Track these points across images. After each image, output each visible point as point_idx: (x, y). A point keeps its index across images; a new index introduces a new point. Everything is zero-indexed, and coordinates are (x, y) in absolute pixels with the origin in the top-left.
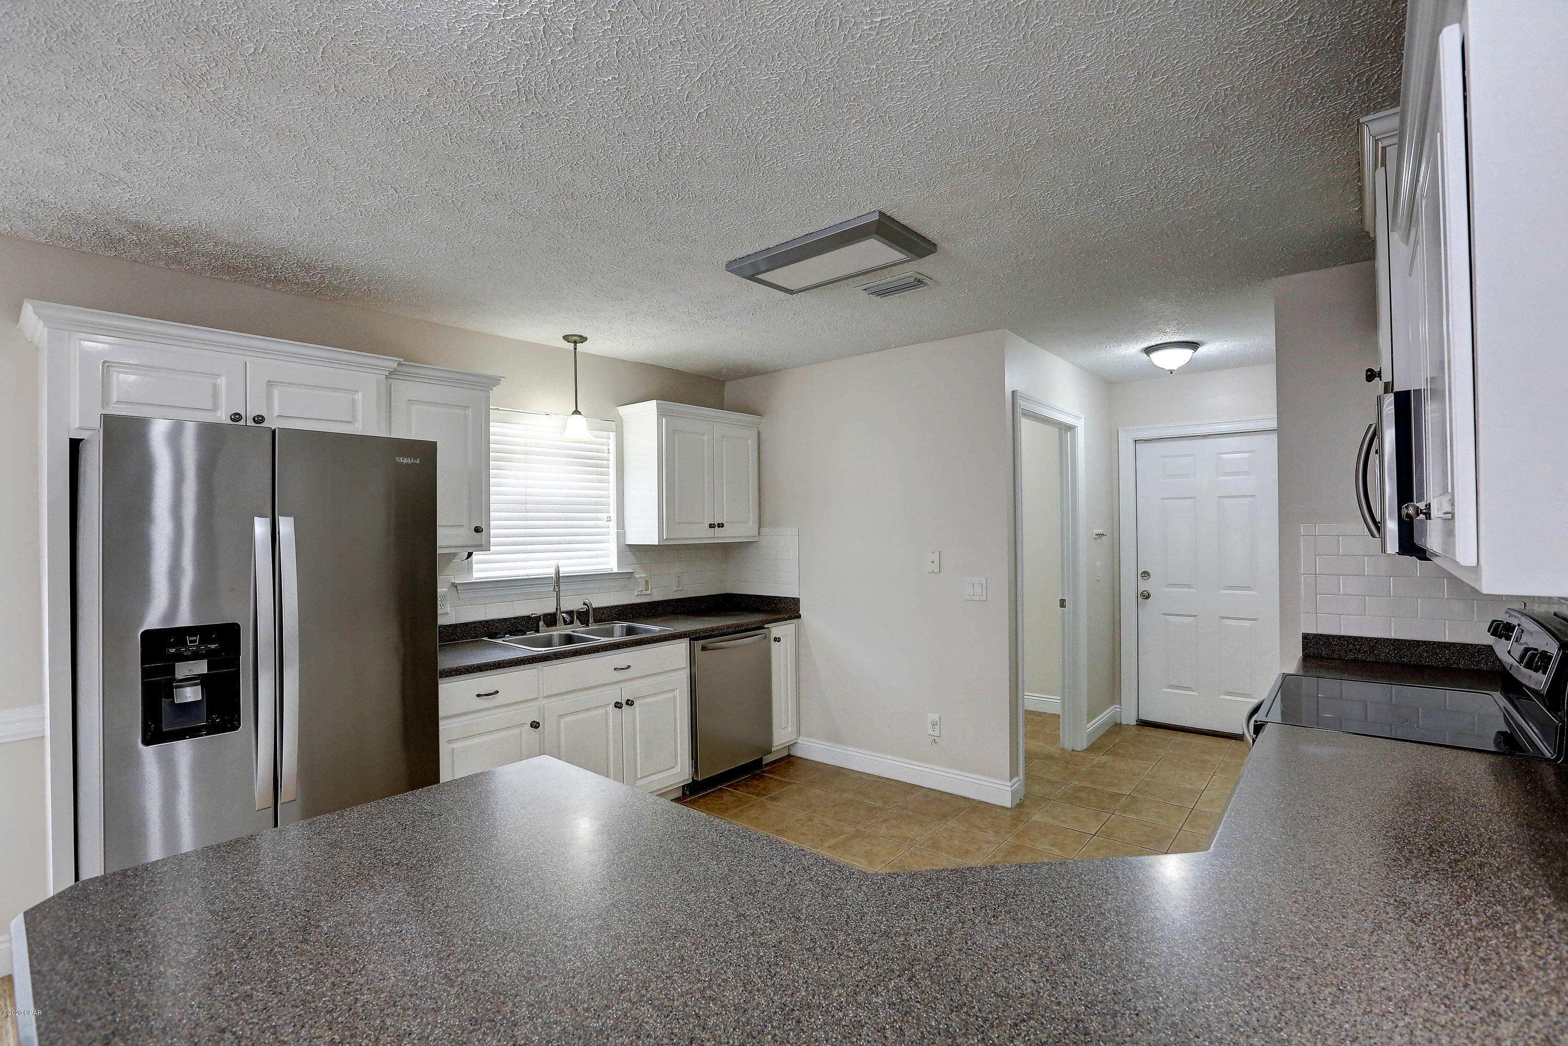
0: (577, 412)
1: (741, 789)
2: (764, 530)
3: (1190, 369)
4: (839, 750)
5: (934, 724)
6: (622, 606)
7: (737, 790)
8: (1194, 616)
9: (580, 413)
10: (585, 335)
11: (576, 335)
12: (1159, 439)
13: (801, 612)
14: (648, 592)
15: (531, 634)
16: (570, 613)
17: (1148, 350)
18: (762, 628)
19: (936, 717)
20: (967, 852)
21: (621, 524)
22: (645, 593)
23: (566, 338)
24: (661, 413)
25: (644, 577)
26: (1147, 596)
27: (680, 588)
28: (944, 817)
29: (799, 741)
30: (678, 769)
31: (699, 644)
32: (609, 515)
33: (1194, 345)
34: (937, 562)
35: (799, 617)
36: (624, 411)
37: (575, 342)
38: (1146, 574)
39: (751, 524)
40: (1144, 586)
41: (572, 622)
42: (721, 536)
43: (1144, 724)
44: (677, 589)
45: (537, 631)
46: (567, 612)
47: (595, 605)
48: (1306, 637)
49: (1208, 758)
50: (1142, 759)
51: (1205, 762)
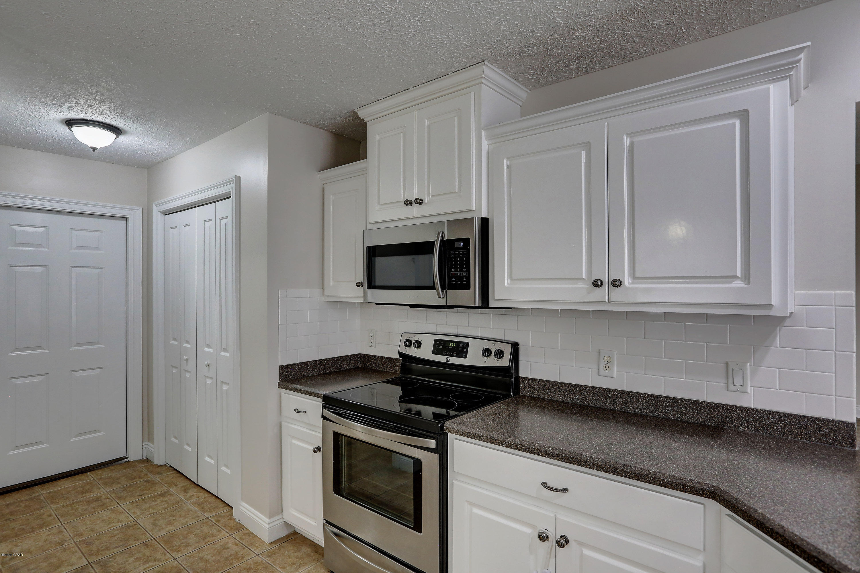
17: (71, 123)
33: (117, 130)
48: (282, 368)
49: (92, 495)
50: (41, 527)
51: (97, 499)
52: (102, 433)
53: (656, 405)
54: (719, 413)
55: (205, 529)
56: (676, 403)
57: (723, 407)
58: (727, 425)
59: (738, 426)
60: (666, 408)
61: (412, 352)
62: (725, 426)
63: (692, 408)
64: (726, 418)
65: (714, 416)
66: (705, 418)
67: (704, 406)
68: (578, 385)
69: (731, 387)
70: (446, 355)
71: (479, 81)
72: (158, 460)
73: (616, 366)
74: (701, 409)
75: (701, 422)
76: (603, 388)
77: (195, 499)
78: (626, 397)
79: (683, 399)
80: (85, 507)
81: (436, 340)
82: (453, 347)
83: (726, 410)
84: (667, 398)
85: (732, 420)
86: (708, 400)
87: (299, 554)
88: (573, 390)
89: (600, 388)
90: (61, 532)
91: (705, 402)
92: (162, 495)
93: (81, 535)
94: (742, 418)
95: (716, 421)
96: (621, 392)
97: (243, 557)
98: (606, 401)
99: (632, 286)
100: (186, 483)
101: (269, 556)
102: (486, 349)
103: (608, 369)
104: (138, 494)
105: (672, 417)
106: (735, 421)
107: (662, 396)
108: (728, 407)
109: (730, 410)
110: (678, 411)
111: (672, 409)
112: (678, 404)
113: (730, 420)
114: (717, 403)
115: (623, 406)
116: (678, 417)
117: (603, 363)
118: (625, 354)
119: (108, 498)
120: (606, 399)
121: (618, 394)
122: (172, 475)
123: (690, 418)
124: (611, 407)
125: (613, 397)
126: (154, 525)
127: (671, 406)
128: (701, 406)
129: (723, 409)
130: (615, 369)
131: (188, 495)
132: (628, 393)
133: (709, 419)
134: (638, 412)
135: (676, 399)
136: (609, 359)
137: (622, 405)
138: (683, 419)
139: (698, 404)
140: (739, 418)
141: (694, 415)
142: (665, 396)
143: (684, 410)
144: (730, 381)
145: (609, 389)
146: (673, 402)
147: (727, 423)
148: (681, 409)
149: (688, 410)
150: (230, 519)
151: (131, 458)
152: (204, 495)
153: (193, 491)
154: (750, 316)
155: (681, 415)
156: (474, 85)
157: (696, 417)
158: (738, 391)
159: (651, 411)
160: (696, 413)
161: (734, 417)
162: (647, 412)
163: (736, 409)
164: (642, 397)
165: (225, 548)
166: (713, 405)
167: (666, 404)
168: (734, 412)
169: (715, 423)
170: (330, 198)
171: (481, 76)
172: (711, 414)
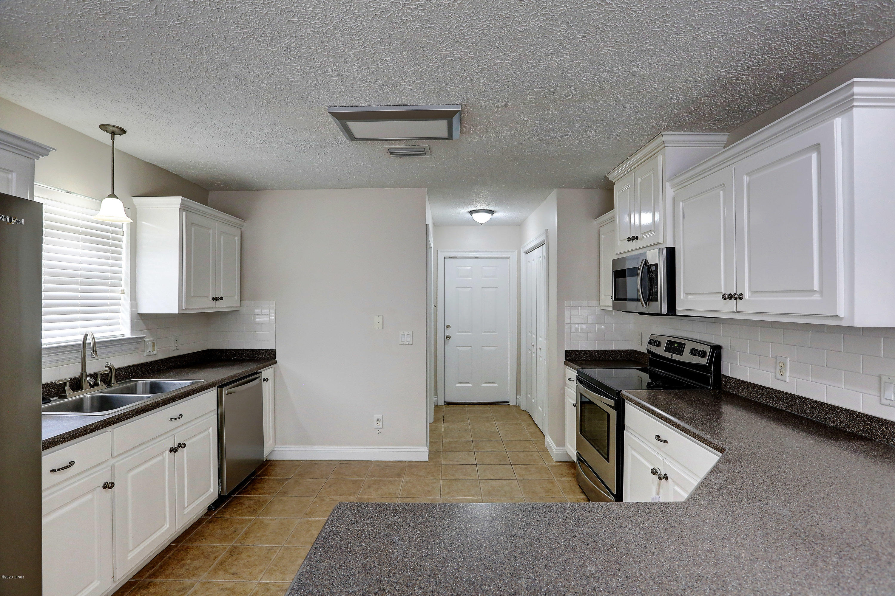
0: (113, 195)
1: (252, 493)
2: (245, 303)
3: (489, 224)
4: (310, 449)
5: (378, 421)
6: (135, 366)
7: (251, 494)
8: (471, 347)
9: (116, 197)
10: (125, 129)
11: (113, 126)
12: (456, 257)
13: (276, 359)
14: (155, 352)
15: (55, 401)
16: (94, 376)
17: (471, 212)
18: (257, 373)
19: (379, 416)
20: (429, 491)
21: (134, 297)
22: (152, 353)
23: (103, 127)
24: (183, 208)
25: (152, 341)
26: (448, 338)
27: (177, 348)
28: (399, 475)
29: (275, 449)
30: (211, 490)
31: (225, 390)
32: (122, 288)
33: (492, 212)
34: (381, 322)
35: (276, 362)
36: (138, 201)
37: (113, 133)
38: (448, 326)
39: (236, 298)
40: (448, 333)
41: (96, 385)
42: (219, 306)
43: (448, 404)
44: (175, 348)
45: (65, 397)
46: (90, 376)
47: (117, 366)
48: (567, 352)
49: (487, 415)
50: (462, 422)
51: (487, 418)
52: (497, 385)
53: (819, 411)
54: (872, 425)
55: (527, 445)
56: (835, 411)
57: (876, 421)
58: (880, 438)
59: (889, 441)
60: (827, 414)
61: (655, 349)
62: (877, 439)
63: (848, 418)
64: (878, 432)
65: (868, 428)
66: (860, 429)
67: (859, 417)
68: (761, 386)
69: (884, 401)
70: (672, 353)
71: (663, 146)
72: (523, 408)
73: (788, 370)
74: (856, 419)
75: (856, 432)
76: (779, 391)
77: (531, 431)
78: (796, 401)
79: (841, 408)
80: (481, 419)
81: (668, 341)
82: (677, 347)
83: (878, 423)
85: (884, 434)
86: (864, 412)
87: (568, 471)
88: (757, 390)
89: (777, 390)
90: (467, 426)
91: (859, 413)
92: (516, 424)
93: (474, 429)
94: (893, 433)
95: (869, 433)
96: (792, 395)
97: (538, 462)
98: (780, 402)
99: (751, 299)
100: (531, 422)
101: (551, 467)
102: (693, 349)
103: (782, 373)
104: (505, 420)
105: (831, 424)
106: (886, 435)
107: (823, 403)
108: (880, 420)
109: (882, 423)
110: (837, 419)
111: (832, 416)
112: (837, 412)
113: (882, 433)
114: (871, 416)
115: (793, 409)
116: (837, 425)
117: (779, 368)
118: (796, 361)
119: (492, 418)
120: (781, 400)
121: (790, 397)
122: (526, 417)
123: (847, 427)
124: (785, 409)
125: (786, 400)
126: (506, 435)
127: (831, 413)
128: (857, 416)
129: (875, 422)
130: (788, 374)
131: (528, 428)
132: (797, 397)
133: (863, 430)
134: (805, 415)
135: (836, 407)
136: (783, 365)
137: (793, 407)
138: (841, 428)
139: (854, 414)
140: (890, 433)
141: (850, 424)
142: (826, 403)
143: (842, 419)
144: (882, 394)
145: (783, 392)
146: (832, 409)
147: (879, 436)
148: (839, 417)
149: (845, 418)
150: (543, 445)
151: (510, 403)
152: (537, 430)
153: (533, 427)
154: (823, 326)
155: (839, 423)
156: (661, 150)
157: (852, 426)
158: (889, 405)
159: (814, 416)
160: (852, 422)
161: (886, 431)
162: (812, 417)
163: (887, 423)
164: (808, 402)
165: (531, 455)
166: (866, 417)
167: (827, 411)
168: (886, 426)
169: (869, 435)
170: (602, 237)
171: (662, 143)
172: (865, 425)
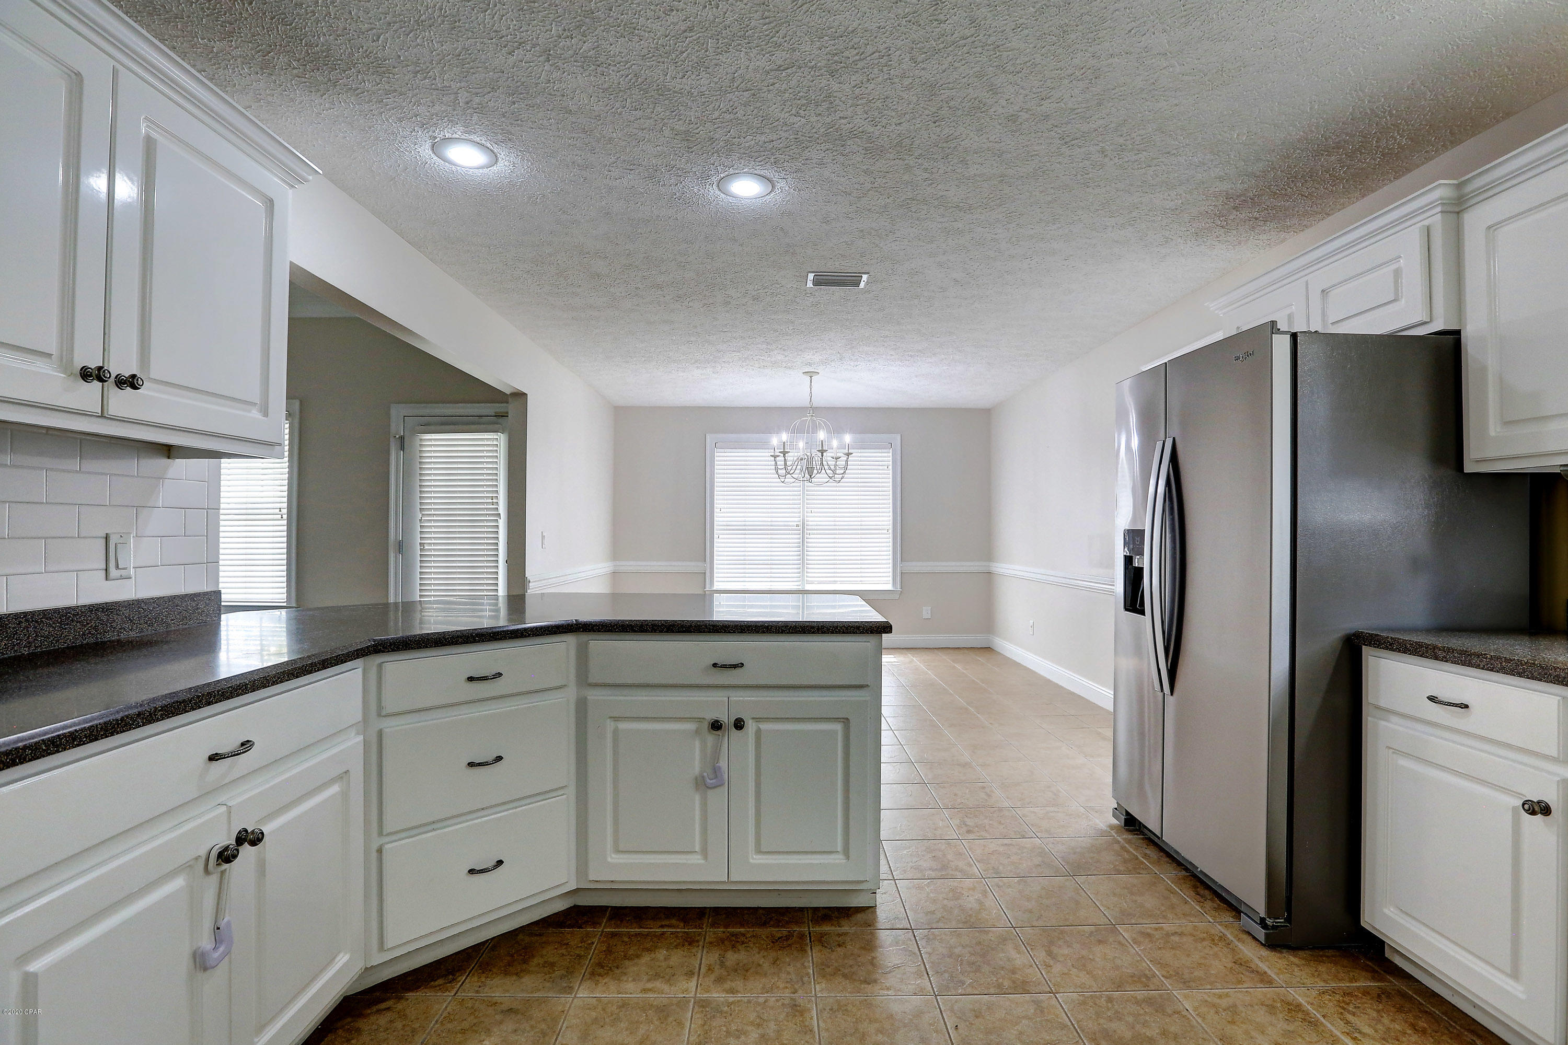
54: (97, 619)
57: (103, 609)
58: (109, 636)
60: (14, 636)
62: (106, 639)
63: (59, 623)
64: (108, 626)
65: (92, 626)
66: (79, 635)
67: (76, 614)
69: (113, 572)
74: (72, 620)
75: (73, 642)
79: (44, 609)
83: (106, 612)
84: (17, 616)
85: (116, 626)
86: (81, 603)
91: (76, 607)
95: (95, 634)
105: (25, 651)
106: (119, 626)
108: (109, 606)
109: (112, 609)
110: (35, 636)
111: (25, 635)
112: (37, 622)
113: (112, 627)
114: (95, 605)
116: (37, 647)
123: (56, 642)
127: (24, 628)
128: (72, 615)
129: (103, 611)
133: (84, 634)
135: (33, 613)
138: (45, 648)
139: (67, 613)
141: (63, 633)
143: (46, 631)
144: (112, 563)
146: (27, 621)
147: (108, 633)
148: (41, 629)
149: (53, 627)
155: (41, 641)
157: (66, 636)
158: (122, 577)
160: (66, 629)
161: (119, 619)
166: (88, 609)
169: (93, 638)
172: (87, 624)
